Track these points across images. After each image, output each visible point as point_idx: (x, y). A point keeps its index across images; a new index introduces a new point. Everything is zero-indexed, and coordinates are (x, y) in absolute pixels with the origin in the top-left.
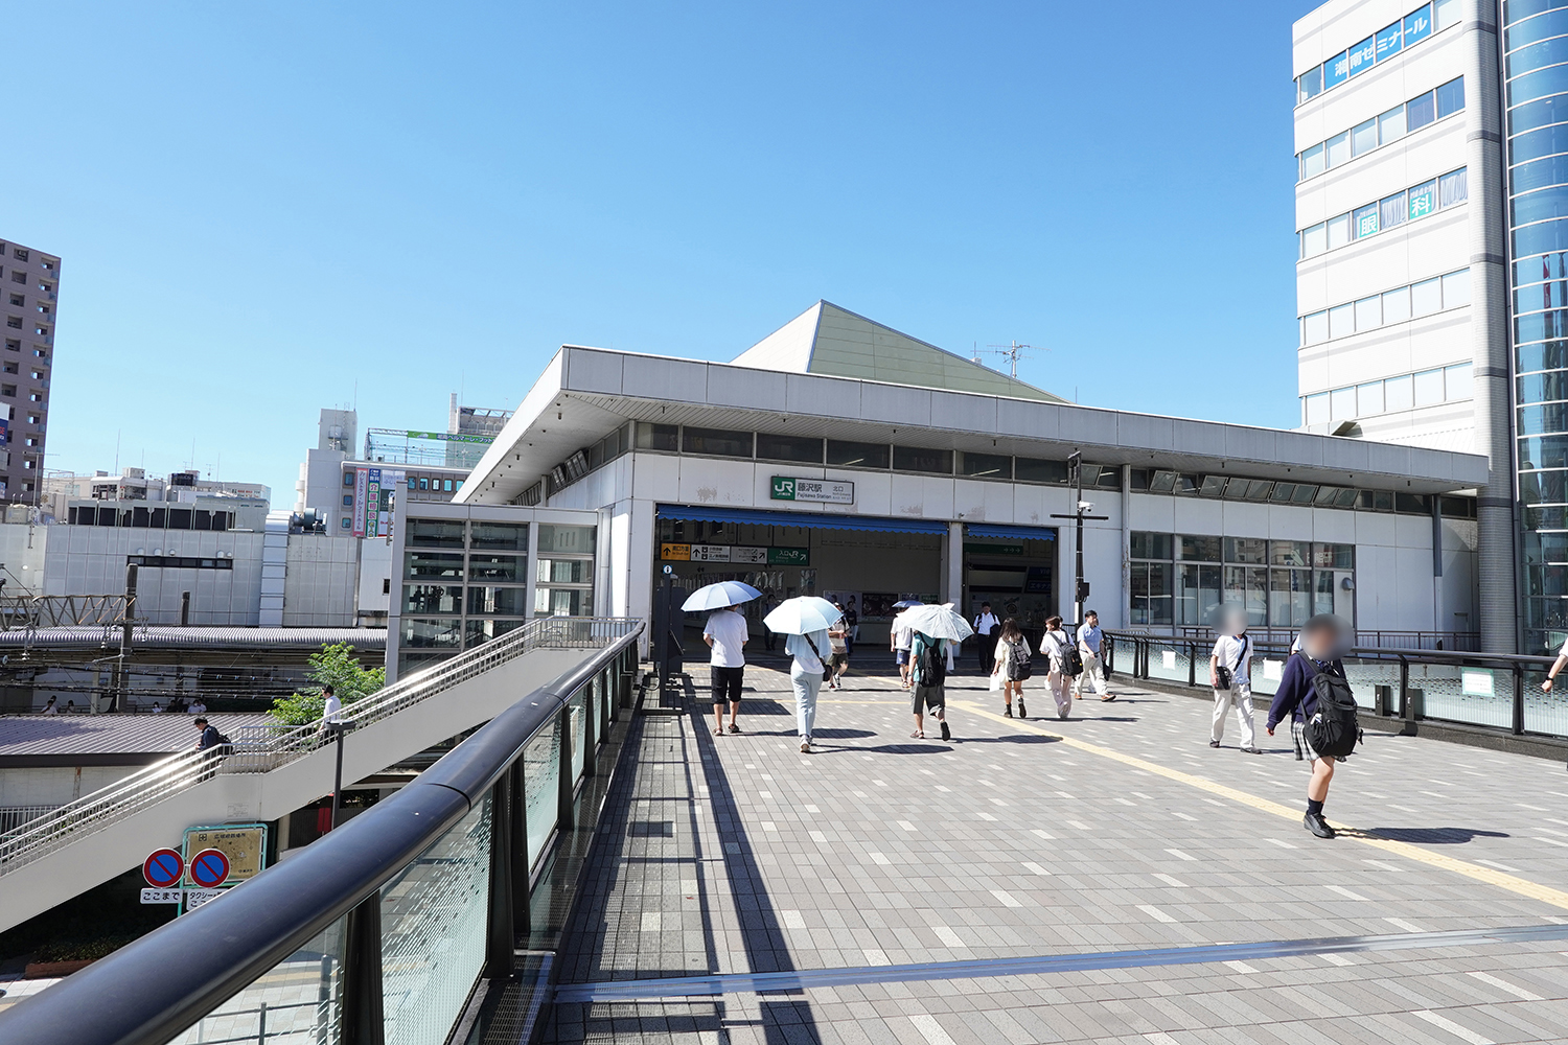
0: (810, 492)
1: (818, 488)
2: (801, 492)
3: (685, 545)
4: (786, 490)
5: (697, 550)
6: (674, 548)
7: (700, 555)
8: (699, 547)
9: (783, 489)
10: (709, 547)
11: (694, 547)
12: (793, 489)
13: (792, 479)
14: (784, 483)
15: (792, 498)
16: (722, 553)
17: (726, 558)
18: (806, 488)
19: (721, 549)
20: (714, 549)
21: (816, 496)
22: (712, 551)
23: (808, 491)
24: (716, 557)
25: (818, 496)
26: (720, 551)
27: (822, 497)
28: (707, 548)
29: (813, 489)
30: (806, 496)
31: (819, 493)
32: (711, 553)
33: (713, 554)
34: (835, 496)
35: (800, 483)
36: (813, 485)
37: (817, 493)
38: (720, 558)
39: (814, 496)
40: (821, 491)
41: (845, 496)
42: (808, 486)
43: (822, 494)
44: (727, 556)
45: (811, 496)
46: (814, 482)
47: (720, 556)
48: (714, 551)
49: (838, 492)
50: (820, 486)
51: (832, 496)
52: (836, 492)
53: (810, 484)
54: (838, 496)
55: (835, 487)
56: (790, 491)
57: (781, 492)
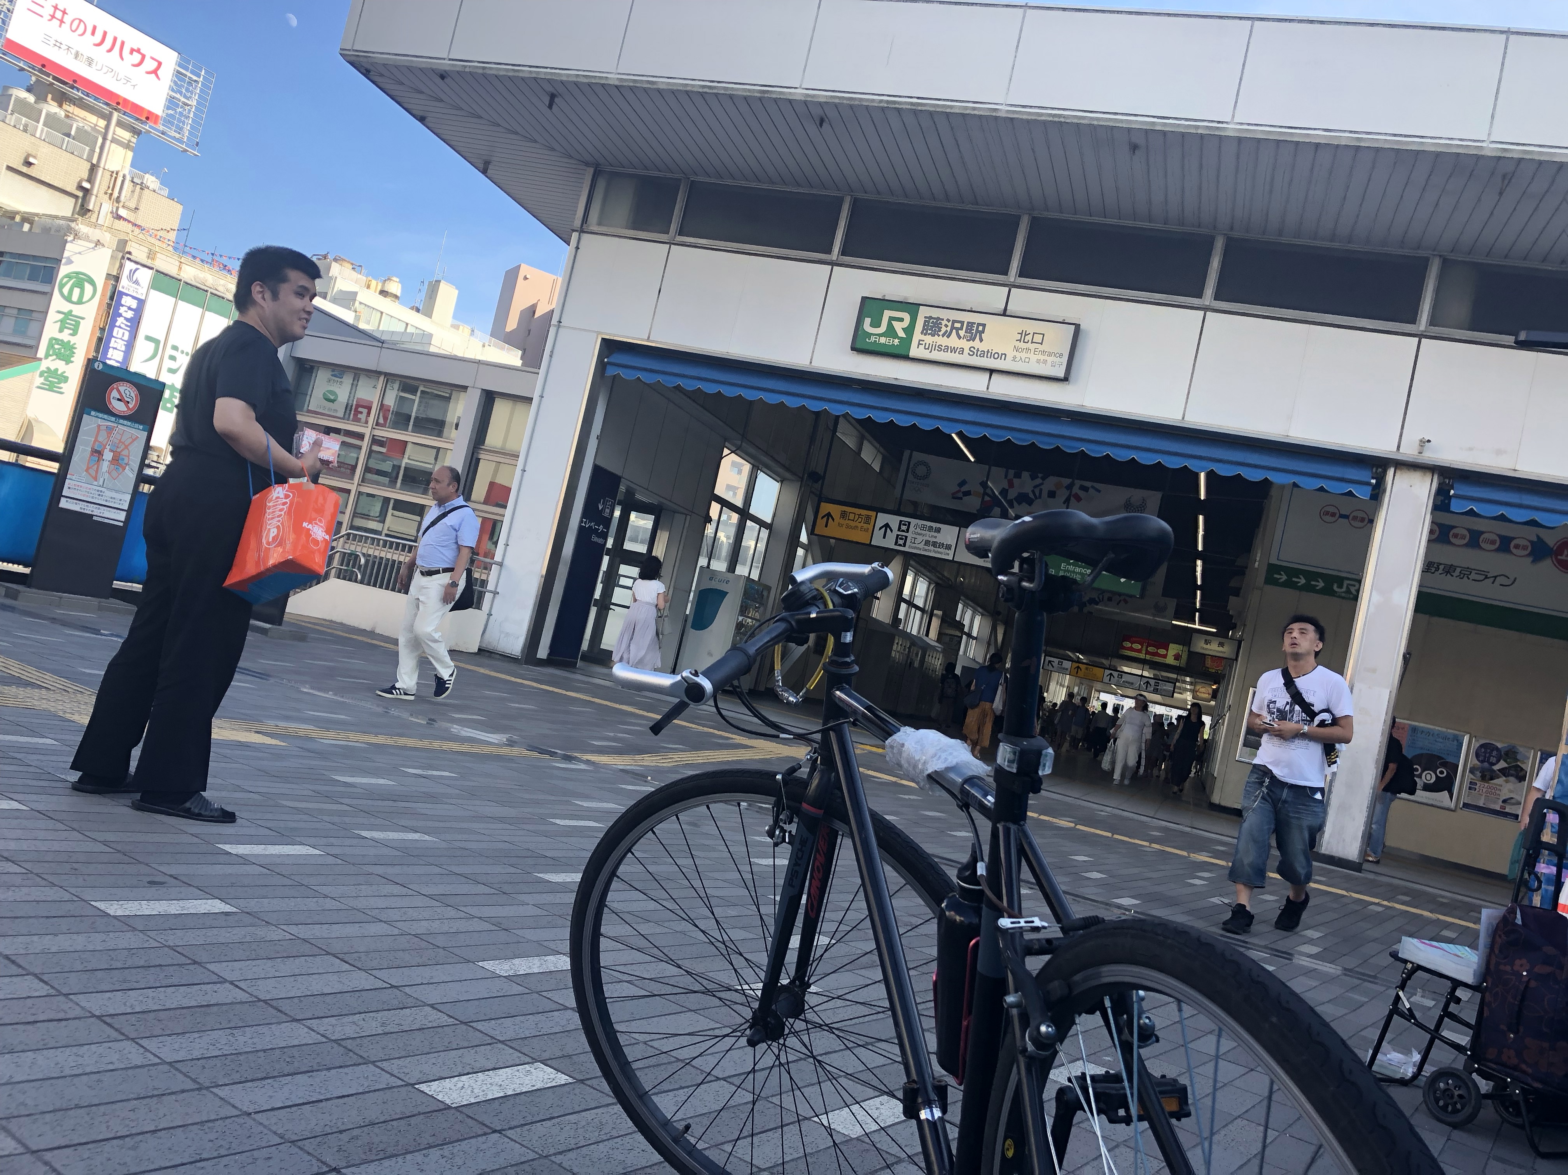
0: (953, 341)
1: (975, 332)
2: (929, 339)
3: (864, 512)
4: (891, 332)
5: (887, 526)
6: (844, 515)
7: (891, 537)
8: (894, 521)
9: (883, 328)
10: (913, 521)
11: (883, 518)
12: (909, 331)
13: (912, 308)
14: (887, 314)
15: (901, 355)
16: (940, 538)
17: (947, 551)
18: (944, 329)
19: (938, 530)
20: (923, 527)
21: (966, 351)
22: (918, 530)
23: (948, 337)
24: (925, 544)
25: (973, 352)
26: (936, 534)
27: (983, 354)
28: (909, 523)
29: (962, 333)
30: (940, 348)
31: (976, 343)
32: (914, 536)
33: (920, 538)
34: (1018, 355)
35: (931, 318)
36: (962, 323)
37: (971, 343)
38: (932, 548)
39: (962, 351)
40: (981, 340)
41: (1046, 357)
42: (950, 324)
43: (983, 347)
44: (949, 547)
45: (954, 350)
46: (967, 317)
47: (934, 544)
48: (923, 532)
49: (1029, 345)
50: (981, 328)
51: (1011, 354)
52: (1025, 346)
53: (954, 322)
54: (1028, 355)
55: (1021, 334)
56: (901, 334)
57: (880, 335)
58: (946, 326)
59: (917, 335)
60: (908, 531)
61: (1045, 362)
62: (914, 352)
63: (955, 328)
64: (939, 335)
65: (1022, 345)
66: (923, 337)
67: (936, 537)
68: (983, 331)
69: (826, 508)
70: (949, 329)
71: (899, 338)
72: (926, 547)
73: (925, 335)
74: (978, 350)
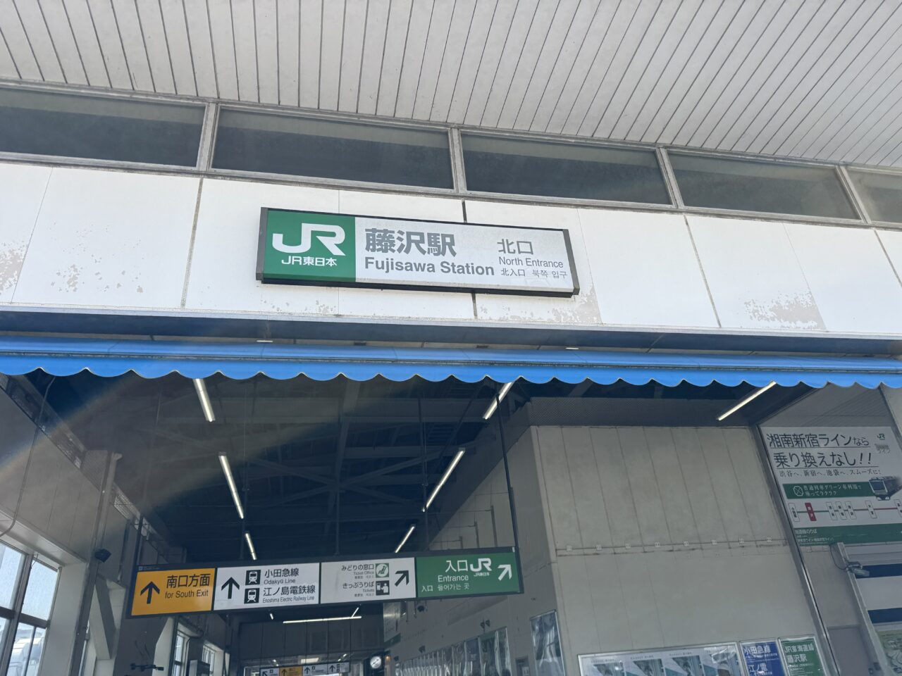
0: (414, 256)
1: (442, 245)
2: (379, 256)
3: (199, 571)
5: (231, 582)
6: (172, 581)
7: (239, 594)
8: (238, 573)
9: (305, 246)
10: (263, 569)
11: (224, 573)
12: (348, 247)
13: (346, 221)
14: (308, 228)
15: (342, 281)
16: (299, 581)
17: (310, 595)
18: (398, 244)
19: (295, 572)
20: (277, 573)
21: (438, 268)
22: (271, 578)
23: (407, 251)
24: (283, 593)
25: (446, 268)
26: (293, 578)
27: (461, 270)
28: (259, 572)
29: (425, 246)
30: (399, 266)
31: (448, 257)
32: (268, 586)
33: (274, 588)
34: (509, 268)
35: (374, 230)
36: (421, 235)
37: (441, 258)
38: (291, 595)
39: (432, 268)
40: (454, 254)
41: (543, 268)
42: (404, 237)
43: (458, 261)
44: (311, 589)
45: (420, 267)
46: (426, 229)
47: (294, 590)
48: (278, 579)
49: (517, 255)
50: (448, 240)
51: (498, 268)
52: (512, 257)
53: (409, 234)
54: (520, 267)
55: (503, 243)
56: (338, 252)
57: (303, 255)
58: (400, 239)
59: (361, 252)
60: (258, 582)
61: (544, 273)
62: (362, 274)
63: (413, 241)
64: (393, 251)
65: (508, 256)
66: (370, 254)
67: (293, 581)
68: (452, 243)
69: (144, 578)
70: (405, 242)
71: (334, 257)
72: (285, 596)
73: (373, 250)
74: (453, 265)
